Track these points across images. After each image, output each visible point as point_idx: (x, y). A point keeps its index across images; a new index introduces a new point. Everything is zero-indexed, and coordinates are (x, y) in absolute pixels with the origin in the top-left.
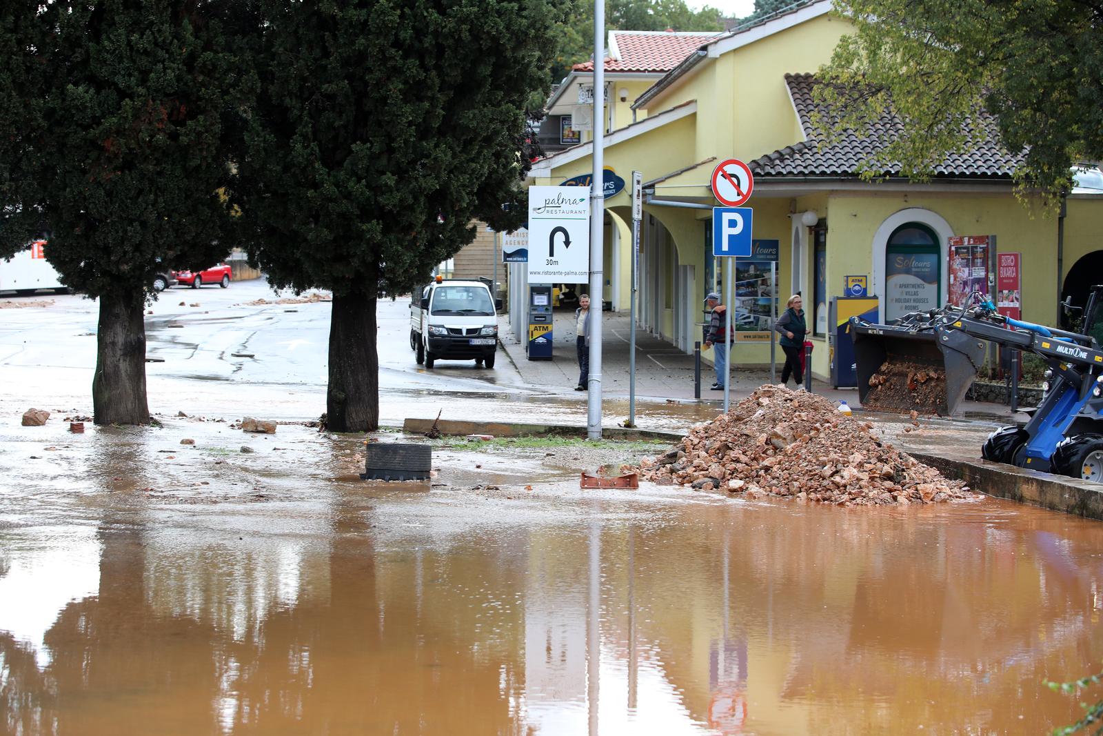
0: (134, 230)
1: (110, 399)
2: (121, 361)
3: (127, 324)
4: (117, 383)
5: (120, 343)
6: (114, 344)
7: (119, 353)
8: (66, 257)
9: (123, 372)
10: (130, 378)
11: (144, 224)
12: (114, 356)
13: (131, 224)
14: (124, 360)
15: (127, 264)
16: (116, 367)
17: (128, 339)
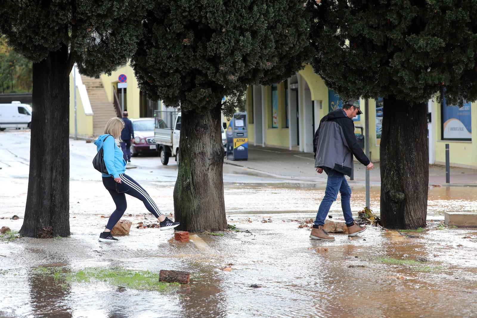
0: (246, 40)
1: (199, 208)
2: (210, 170)
3: (213, 134)
4: (206, 191)
5: (209, 153)
6: (203, 154)
7: (208, 162)
8: (172, 68)
9: (210, 180)
10: (216, 187)
11: (254, 34)
12: (204, 165)
13: (242, 34)
14: (212, 169)
15: (234, 74)
16: (205, 175)
17: (215, 149)
